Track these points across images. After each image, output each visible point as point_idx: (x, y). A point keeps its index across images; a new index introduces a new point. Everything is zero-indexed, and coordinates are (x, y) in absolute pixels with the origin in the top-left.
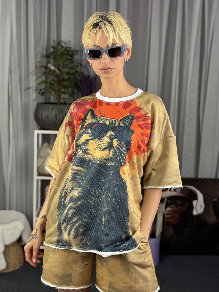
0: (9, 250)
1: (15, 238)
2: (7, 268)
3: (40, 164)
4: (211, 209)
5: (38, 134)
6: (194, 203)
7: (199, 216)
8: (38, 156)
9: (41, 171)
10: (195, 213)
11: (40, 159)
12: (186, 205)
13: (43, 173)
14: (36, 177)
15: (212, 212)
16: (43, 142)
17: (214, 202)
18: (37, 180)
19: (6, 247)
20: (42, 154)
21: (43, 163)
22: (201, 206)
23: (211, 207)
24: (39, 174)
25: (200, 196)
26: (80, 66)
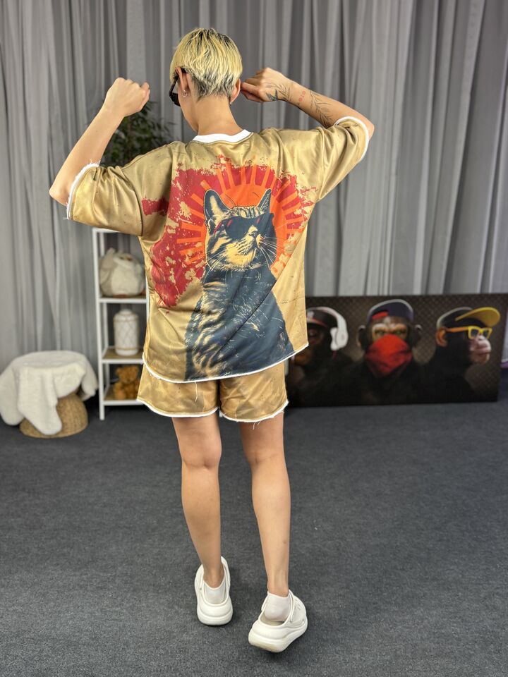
0: (65, 404)
1: (73, 387)
2: (63, 430)
3: (103, 280)
4: (357, 340)
5: (98, 234)
6: (333, 332)
7: (340, 351)
8: (100, 268)
9: (105, 290)
10: (334, 346)
11: (103, 273)
12: (322, 336)
13: (108, 294)
14: (99, 300)
15: (359, 344)
16: (107, 247)
17: (362, 329)
18: (101, 305)
19: (60, 400)
20: (106, 265)
21: (109, 278)
22: (343, 337)
23: (357, 337)
24: (104, 296)
25: (341, 322)
26: (157, 128)
